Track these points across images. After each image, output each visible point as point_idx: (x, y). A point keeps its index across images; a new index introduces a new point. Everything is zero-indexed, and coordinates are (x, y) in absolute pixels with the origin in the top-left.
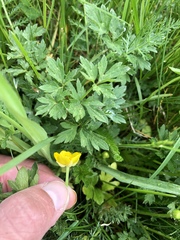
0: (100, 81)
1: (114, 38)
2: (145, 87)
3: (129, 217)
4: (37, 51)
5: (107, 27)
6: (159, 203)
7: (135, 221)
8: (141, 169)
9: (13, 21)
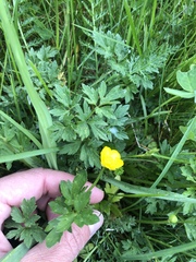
0: (101, 103)
1: (119, 59)
2: (150, 104)
3: (133, 227)
4: (49, 70)
5: (113, 50)
6: (160, 213)
7: (138, 231)
8: (145, 182)
9: (27, 41)
